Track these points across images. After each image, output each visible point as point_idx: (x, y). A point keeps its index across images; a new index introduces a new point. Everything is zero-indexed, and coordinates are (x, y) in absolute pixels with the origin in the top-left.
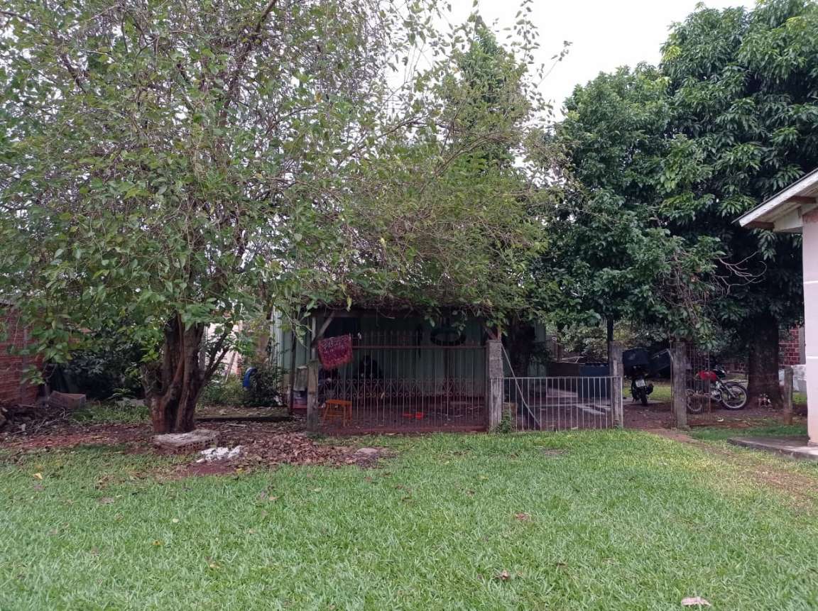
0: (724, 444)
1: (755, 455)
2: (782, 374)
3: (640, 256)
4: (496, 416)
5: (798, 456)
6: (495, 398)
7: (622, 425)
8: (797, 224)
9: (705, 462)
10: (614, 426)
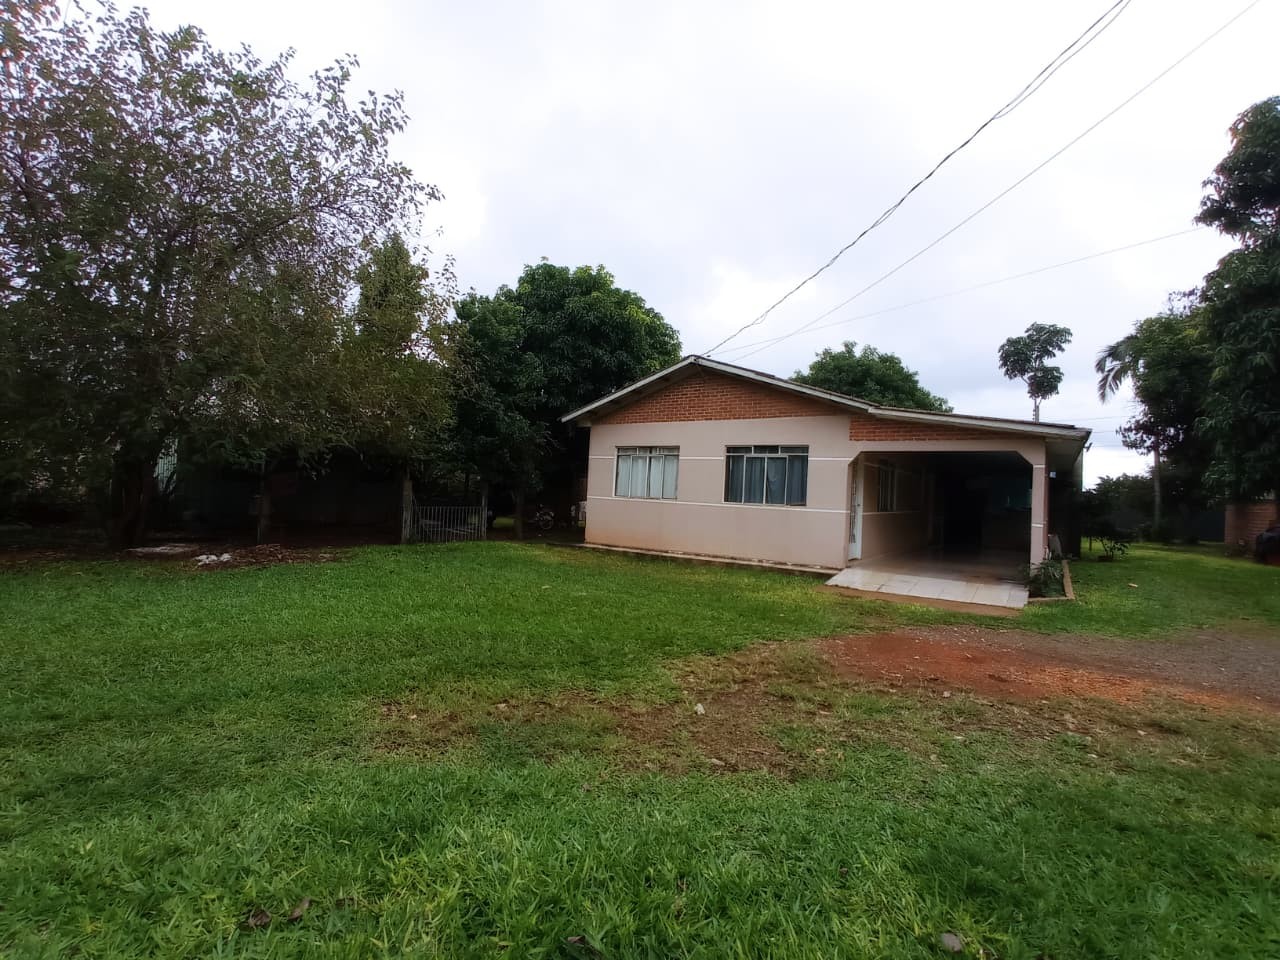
0: (544, 545)
1: (559, 549)
2: (573, 508)
3: (503, 430)
4: (406, 532)
5: (581, 548)
6: (406, 521)
7: (485, 537)
8: (589, 425)
9: (537, 553)
10: (480, 538)
